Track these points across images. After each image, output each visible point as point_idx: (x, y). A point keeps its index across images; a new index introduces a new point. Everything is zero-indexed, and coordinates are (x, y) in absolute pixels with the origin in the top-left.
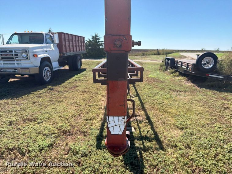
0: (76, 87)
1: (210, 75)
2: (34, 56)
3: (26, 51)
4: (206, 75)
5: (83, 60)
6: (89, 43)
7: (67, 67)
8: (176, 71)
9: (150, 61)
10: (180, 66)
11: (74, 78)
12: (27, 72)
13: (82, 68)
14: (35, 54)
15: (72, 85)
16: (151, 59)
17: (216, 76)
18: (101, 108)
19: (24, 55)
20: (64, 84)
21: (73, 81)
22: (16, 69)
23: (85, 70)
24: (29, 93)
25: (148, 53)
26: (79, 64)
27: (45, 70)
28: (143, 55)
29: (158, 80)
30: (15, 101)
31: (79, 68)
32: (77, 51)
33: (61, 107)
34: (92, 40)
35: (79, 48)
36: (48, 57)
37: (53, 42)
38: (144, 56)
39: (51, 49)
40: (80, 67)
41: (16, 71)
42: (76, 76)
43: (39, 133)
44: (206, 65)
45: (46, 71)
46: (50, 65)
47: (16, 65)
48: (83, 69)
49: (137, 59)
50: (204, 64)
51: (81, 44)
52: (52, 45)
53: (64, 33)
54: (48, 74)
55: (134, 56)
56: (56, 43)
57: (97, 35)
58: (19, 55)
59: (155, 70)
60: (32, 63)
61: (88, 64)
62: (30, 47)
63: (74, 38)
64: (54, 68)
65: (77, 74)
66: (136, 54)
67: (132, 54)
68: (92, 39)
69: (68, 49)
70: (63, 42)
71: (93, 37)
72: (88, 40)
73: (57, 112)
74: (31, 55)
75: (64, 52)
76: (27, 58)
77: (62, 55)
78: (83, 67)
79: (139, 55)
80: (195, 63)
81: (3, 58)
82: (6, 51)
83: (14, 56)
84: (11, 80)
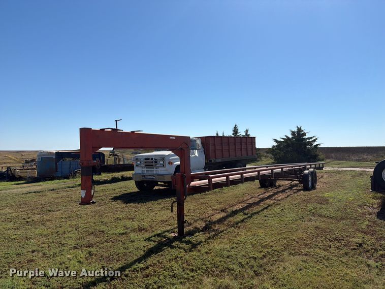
3: (163, 159)
12: (162, 179)
14: (171, 161)
19: (162, 162)
22: (154, 176)
39: (194, 156)
47: (155, 173)
52: (196, 151)
57: (301, 129)
58: (157, 162)
60: (166, 170)
62: (167, 154)
68: (292, 135)
69: (219, 154)
71: (293, 133)
74: (167, 162)
76: (163, 166)
77: (209, 161)
81: (146, 165)
82: (148, 159)
83: (154, 164)
84: (156, 188)
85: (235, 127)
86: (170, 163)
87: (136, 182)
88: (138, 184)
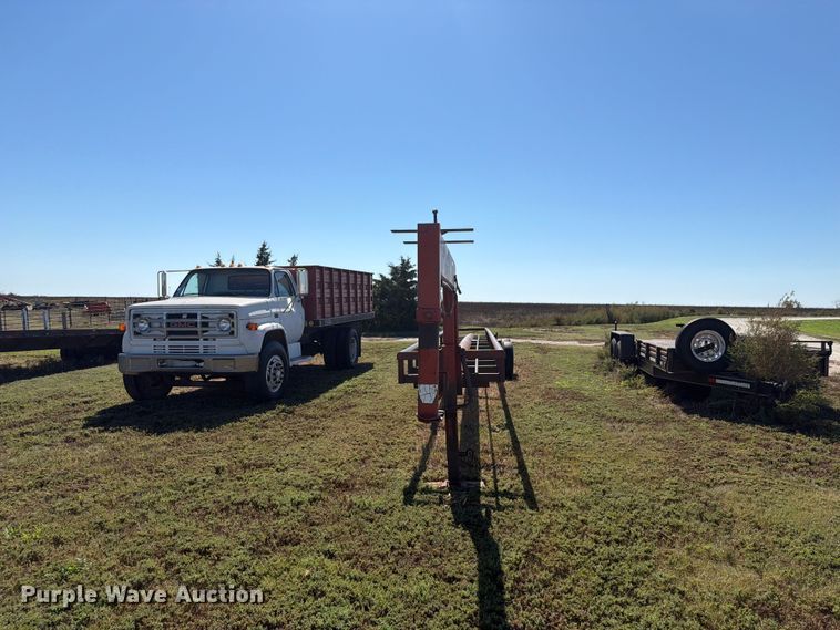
0: (350, 407)
1: (718, 381)
2: (249, 327)
3: (230, 314)
4: (710, 380)
5: (364, 340)
6: (382, 287)
7: (318, 360)
8: (639, 372)
9: (576, 343)
10: (654, 360)
11: (341, 387)
12: (227, 367)
13: (361, 360)
14: (251, 321)
15: (337, 403)
16: (580, 336)
17: (733, 383)
18: (414, 449)
19: (225, 325)
20: (316, 401)
21: (341, 394)
22: (200, 361)
23: (369, 366)
24: (235, 419)
25: (576, 317)
26: (353, 350)
27: (272, 363)
28: (559, 323)
29: (575, 395)
30: (206, 434)
31: (353, 360)
32: (342, 314)
33: (321, 445)
34: (390, 277)
35: (356, 306)
36: (281, 331)
37: (291, 292)
38: (562, 328)
39: (288, 310)
40: (357, 360)
41: (202, 364)
42: (346, 383)
43: (286, 483)
44: (705, 353)
45: (274, 365)
46: (284, 350)
47: (201, 351)
48: (363, 364)
49: (533, 336)
50: (700, 350)
51: (362, 293)
52: (289, 300)
53: (321, 268)
54: (279, 373)
55: (526, 326)
56: (300, 295)
57: (408, 263)
58: (210, 324)
59: (581, 368)
60: (242, 345)
61: (379, 351)
62: (241, 304)
63: (335, 277)
64: (292, 360)
65: (349, 378)
66: (534, 322)
67: (521, 320)
68: (392, 274)
69: (328, 309)
70: (318, 291)
71: (395, 270)
72: (380, 279)
73: (314, 454)
74: (242, 326)
75: (319, 317)
76: (232, 333)
77: (311, 323)
78: (364, 359)
79: (545, 325)
80: (674, 347)
81: (170, 333)
82: (179, 316)
83: (199, 329)
84: (175, 391)
85: (263, 249)
86: (251, 327)
87: (126, 378)
88: (132, 382)
